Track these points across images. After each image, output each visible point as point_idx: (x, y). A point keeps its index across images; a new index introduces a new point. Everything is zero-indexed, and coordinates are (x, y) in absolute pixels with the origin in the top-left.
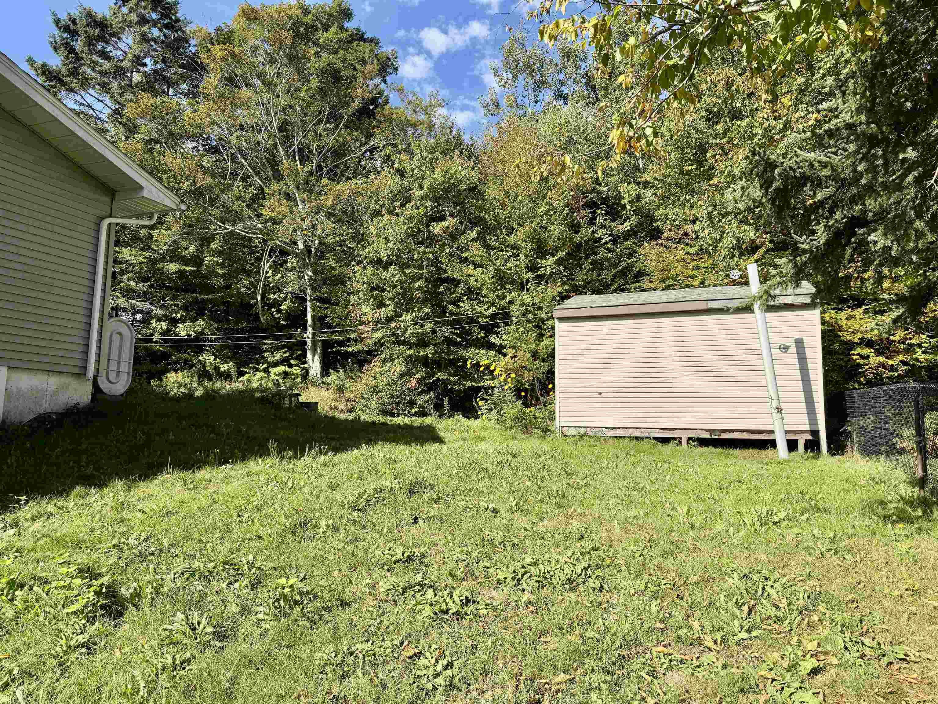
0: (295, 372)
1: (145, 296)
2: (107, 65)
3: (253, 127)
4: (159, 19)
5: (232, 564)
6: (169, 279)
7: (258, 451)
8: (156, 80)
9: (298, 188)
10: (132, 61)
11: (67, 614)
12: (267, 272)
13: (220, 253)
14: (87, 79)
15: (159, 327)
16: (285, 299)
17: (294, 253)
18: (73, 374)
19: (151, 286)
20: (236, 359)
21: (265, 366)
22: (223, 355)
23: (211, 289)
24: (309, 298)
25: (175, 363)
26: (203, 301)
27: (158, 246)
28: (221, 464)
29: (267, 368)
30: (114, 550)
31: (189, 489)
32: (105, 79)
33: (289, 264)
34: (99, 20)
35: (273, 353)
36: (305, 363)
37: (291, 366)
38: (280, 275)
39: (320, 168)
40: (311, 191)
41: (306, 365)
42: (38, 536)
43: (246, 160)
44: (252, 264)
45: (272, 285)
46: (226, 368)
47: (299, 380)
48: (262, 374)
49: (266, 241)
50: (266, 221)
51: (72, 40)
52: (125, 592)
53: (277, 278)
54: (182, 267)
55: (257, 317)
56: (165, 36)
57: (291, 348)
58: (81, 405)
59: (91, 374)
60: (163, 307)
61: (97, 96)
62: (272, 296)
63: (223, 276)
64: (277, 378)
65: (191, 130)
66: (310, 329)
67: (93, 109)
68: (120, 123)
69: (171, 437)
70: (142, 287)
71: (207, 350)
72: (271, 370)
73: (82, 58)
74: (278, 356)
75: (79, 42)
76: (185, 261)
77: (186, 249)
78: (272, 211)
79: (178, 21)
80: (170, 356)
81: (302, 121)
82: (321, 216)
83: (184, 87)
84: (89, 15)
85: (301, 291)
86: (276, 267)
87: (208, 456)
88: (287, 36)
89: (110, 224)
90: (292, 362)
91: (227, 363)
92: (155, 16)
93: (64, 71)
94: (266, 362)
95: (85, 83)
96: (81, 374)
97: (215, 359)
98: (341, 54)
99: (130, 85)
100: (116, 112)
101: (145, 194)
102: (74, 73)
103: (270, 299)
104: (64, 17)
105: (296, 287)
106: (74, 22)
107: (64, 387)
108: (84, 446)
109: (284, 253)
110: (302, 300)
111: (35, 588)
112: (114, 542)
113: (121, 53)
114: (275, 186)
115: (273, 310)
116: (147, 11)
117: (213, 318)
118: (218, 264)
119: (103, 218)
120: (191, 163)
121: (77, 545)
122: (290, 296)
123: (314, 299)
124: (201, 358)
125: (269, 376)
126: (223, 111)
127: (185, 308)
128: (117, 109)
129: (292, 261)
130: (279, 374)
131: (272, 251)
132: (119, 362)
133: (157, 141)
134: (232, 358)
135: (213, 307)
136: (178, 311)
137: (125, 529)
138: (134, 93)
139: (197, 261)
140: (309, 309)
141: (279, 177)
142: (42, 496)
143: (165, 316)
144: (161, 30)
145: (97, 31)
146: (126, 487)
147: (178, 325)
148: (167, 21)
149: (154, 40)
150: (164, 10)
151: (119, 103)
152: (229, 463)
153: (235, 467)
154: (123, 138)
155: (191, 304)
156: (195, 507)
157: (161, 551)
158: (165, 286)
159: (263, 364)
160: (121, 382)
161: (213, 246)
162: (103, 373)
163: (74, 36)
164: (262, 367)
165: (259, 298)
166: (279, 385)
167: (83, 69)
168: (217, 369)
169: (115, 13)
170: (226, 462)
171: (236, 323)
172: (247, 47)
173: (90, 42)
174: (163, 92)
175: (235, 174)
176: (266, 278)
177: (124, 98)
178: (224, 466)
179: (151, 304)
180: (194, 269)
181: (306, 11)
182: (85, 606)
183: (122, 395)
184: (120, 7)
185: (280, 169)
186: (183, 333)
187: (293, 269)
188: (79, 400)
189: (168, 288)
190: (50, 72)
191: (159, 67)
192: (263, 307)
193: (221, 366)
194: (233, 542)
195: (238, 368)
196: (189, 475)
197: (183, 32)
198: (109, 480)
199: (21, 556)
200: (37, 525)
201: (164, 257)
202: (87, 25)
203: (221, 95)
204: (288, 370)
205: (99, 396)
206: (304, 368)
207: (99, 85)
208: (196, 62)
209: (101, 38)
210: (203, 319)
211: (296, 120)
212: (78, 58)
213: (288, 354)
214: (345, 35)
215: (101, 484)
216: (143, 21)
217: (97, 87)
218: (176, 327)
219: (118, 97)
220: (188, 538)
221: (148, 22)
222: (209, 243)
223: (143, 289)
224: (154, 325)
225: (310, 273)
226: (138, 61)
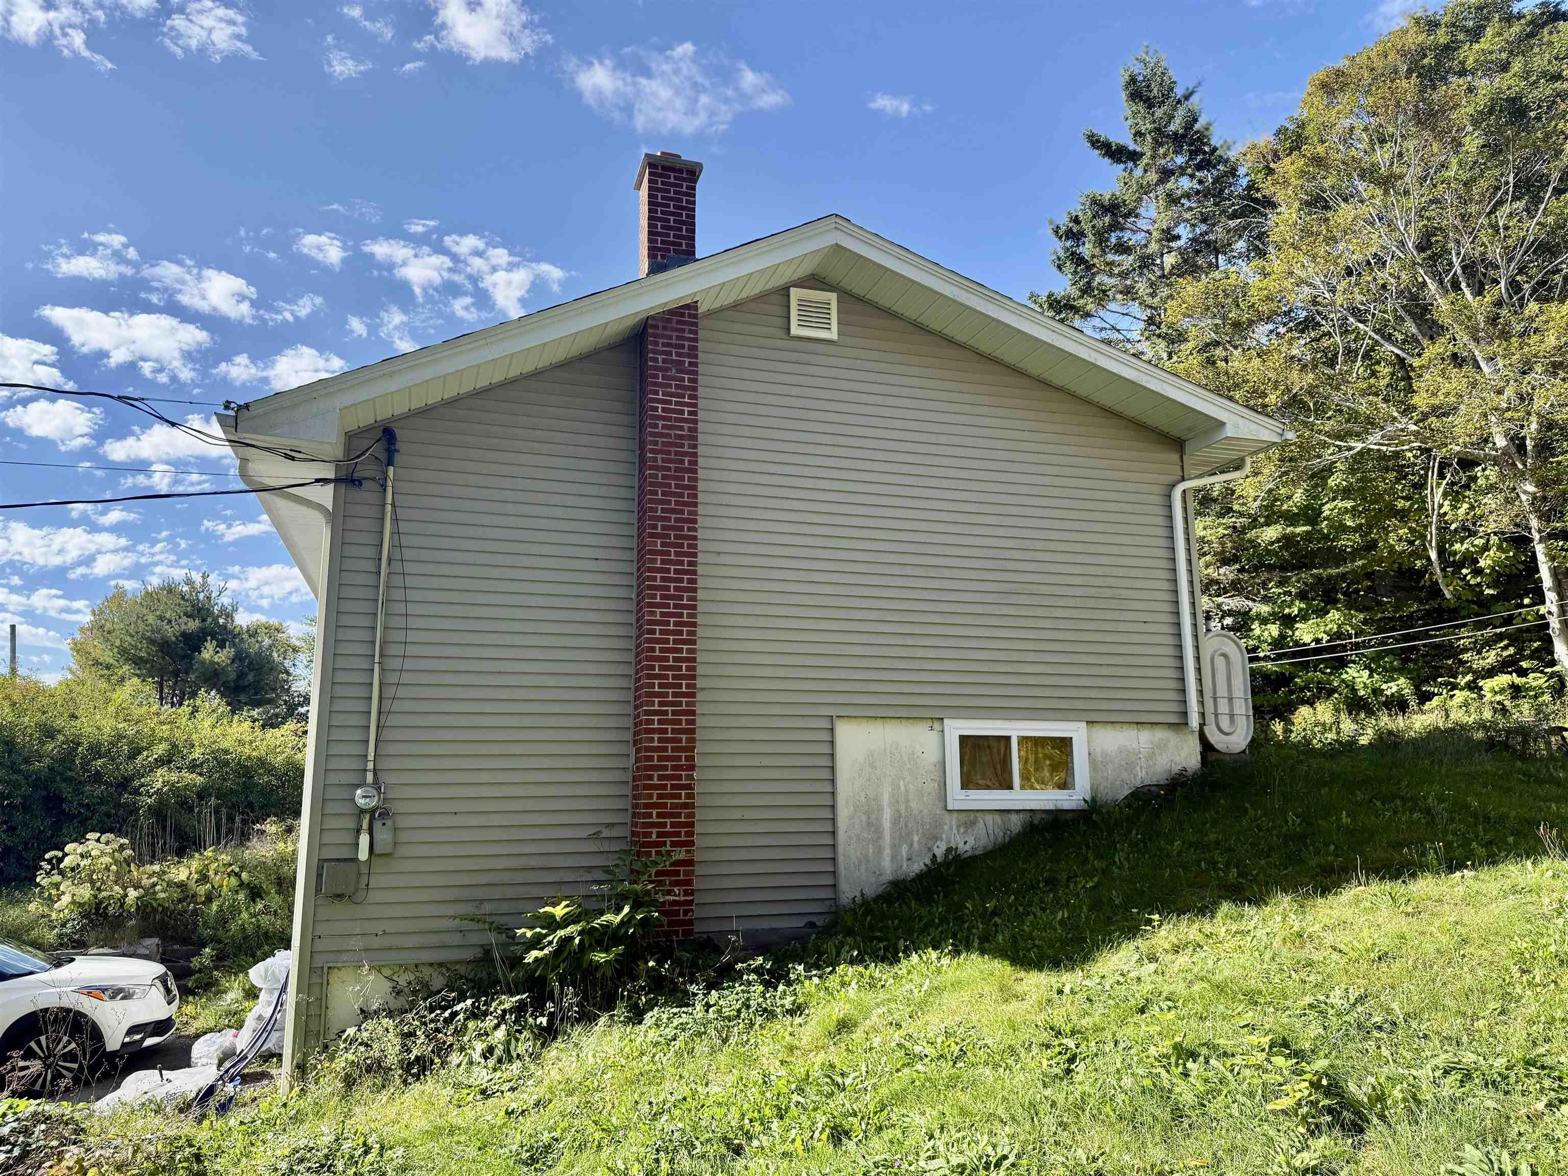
0: (1534, 684)
1: (1236, 587)
2: (1127, 261)
3: (1369, 263)
4: (1187, 163)
5: (1543, 1067)
6: (1268, 552)
7: (1516, 845)
8: (1197, 252)
9: (1477, 340)
10: (1161, 240)
11: (1274, 1112)
12: (1441, 506)
13: (1346, 493)
14: (1104, 292)
15: (1266, 634)
16: (1486, 548)
17: (1487, 458)
18: (1170, 725)
19: (1242, 570)
20: (1410, 672)
21: (1469, 677)
22: (1384, 668)
23: (1340, 557)
24: (1536, 536)
25: (1302, 689)
26: (1329, 578)
27: (1244, 504)
28: (1451, 870)
29: (1474, 681)
30: (1313, 1014)
31: (1408, 914)
32: (1128, 282)
33: (1480, 482)
34: (1107, 203)
35: (1479, 652)
36: (1553, 663)
37: (1523, 673)
38: (1466, 506)
39: (1515, 286)
40: (1505, 335)
41: (1556, 669)
42: (1190, 977)
43: (1364, 322)
44: (1407, 498)
45: (1453, 527)
46: (1394, 689)
47: (1547, 698)
48: (1466, 693)
49: (1429, 450)
50: (1425, 416)
51: (1078, 246)
52: (1357, 1090)
53: (1461, 511)
54: (1289, 530)
55: (1435, 592)
56: (1200, 182)
57: (1515, 639)
58: (1190, 772)
59: (1194, 721)
60: (1266, 599)
61: (1120, 310)
62: (1457, 546)
63: (1357, 529)
64: (1499, 698)
65: (1265, 308)
66: (1551, 596)
67: (1118, 331)
68: (1159, 336)
69: (1345, 819)
70: (1227, 573)
71: (1354, 662)
72: (1481, 683)
73: (1094, 265)
74: (1491, 657)
75: (1087, 246)
76: (1291, 519)
77: (1289, 498)
78: (1434, 394)
79: (1215, 149)
80: (1292, 677)
81: (1463, 216)
82: (1538, 374)
83: (1240, 245)
84: (1094, 202)
85: (1517, 525)
86: (1455, 494)
87: (1423, 854)
88: (1408, 86)
89: (1184, 491)
90: (1524, 664)
91: (1394, 680)
92: (1180, 160)
93: (1075, 292)
94: (1470, 670)
95: (1103, 296)
96: (1182, 723)
97: (1371, 676)
98: (1517, 66)
99: (1163, 276)
100: (1150, 321)
101: (1229, 432)
102: (1086, 290)
103: (1455, 553)
104: (1064, 222)
105: (1506, 520)
106: (1076, 220)
107: (1161, 746)
108: (1212, 837)
109: (1467, 463)
110: (1521, 541)
111: (1213, 1061)
112: (1308, 1000)
113: (1143, 234)
114: (1432, 350)
115: (1464, 571)
116: (1168, 159)
117: (1352, 604)
118: (1346, 511)
119: (1173, 486)
120: (1276, 360)
121: (1252, 999)
122: (1494, 539)
123: (1550, 536)
124: (1344, 676)
125: (1481, 697)
126: (1314, 258)
127: (1302, 596)
128: (1150, 318)
129: (1487, 474)
130: (1502, 691)
131: (1443, 466)
132: (1230, 699)
133: (1217, 344)
134: (1401, 671)
135: (1349, 586)
136: (1292, 602)
137: (1320, 978)
138: (1170, 285)
139: (1310, 514)
140: (1541, 558)
141: (1434, 330)
142: (1179, 916)
143: (1273, 614)
144: (1192, 176)
145: (1107, 219)
146: (1296, 906)
147: (1297, 625)
148: (1199, 158)
149: (1187, 196)
150: (1192, 144)
151: (1151, 307)
152: (1466, 867)
153: (1482, 876)
154: (1165, 356)
155: (1312, 587)
156: (1430, 948)
157: (1394, 1024)
158: (1263, 565)
159: (1464, 674)
160: (1239, 731)
161: (1331, 482)
162: (1210, 718)
163: (1078, 239)
164: (1463, 680)
165: (1433, 555)
166: (1504, 710)
167: (1098, 279)
168: (1377, 692)
169: (1126, 184)
170: (1461, 866)
171: (1397, 608)
172: (1333, 138)
173: (1101, 239)
174: (1210, 265)
175: (1351, 354)
176: (1439, 515)
177: (1157, 299)
178: (1458, 874)
179: (1248, 598)
180: (1309, 528)
181: (1433, 25)
182: (1299, 1104)
183: (1244, 751)
184: (1132, 170)
185: (1436, 316)
186: (1307, 639)
187: (1492, 488)
188: (1184, 765)
189: (1270, 568)
190: (1059, 302)
191: (1198, 231)
192: (1443, 570)
193: (1384, 686)
194: (1531, 1022)
195: (1417, 688)
196: (1397, 887)
197: (1227, 161)
198: (1268, 893)
199: (1176, 1008)
200: (1183, 960)
201: (1255, 520)
202: (1094, 217)
203: (1306, 232)
204: (1518, 680)
205: (1212, 757)
206: (1552, 676)
207: (1121, 292)
208: (1256, 200)
209: (1115, 226)
210: (1338, 609)
211: (1450, 219)
212: (1089, 267)
213: (1511, 650)
214: (1516, 29)
215: (1258, 900)
216: (1166, 174)
217: (1119, 296)
218: (1291, 628)
219: (1149, 301)
220: (1435, 1005)
221: (1172, 173)
222: (1325, 479)
223: (1231, 576)
224: (1257, 632)
225: (1531, 488)
226: (1169, 236)
